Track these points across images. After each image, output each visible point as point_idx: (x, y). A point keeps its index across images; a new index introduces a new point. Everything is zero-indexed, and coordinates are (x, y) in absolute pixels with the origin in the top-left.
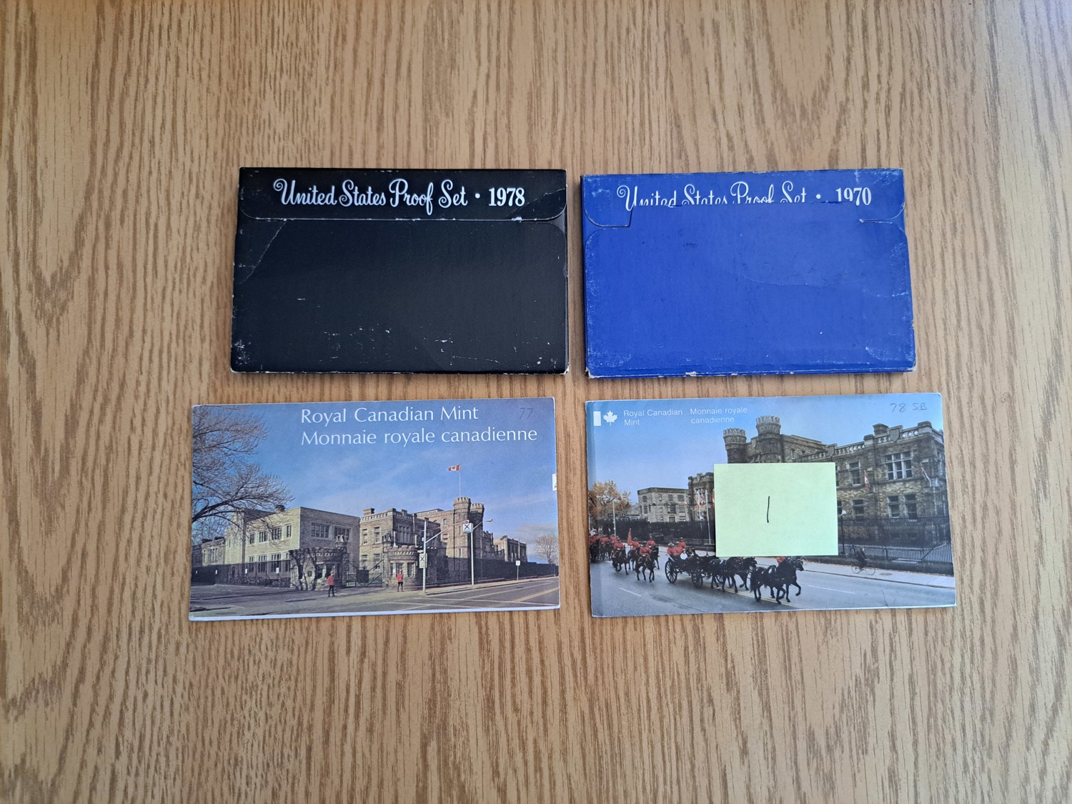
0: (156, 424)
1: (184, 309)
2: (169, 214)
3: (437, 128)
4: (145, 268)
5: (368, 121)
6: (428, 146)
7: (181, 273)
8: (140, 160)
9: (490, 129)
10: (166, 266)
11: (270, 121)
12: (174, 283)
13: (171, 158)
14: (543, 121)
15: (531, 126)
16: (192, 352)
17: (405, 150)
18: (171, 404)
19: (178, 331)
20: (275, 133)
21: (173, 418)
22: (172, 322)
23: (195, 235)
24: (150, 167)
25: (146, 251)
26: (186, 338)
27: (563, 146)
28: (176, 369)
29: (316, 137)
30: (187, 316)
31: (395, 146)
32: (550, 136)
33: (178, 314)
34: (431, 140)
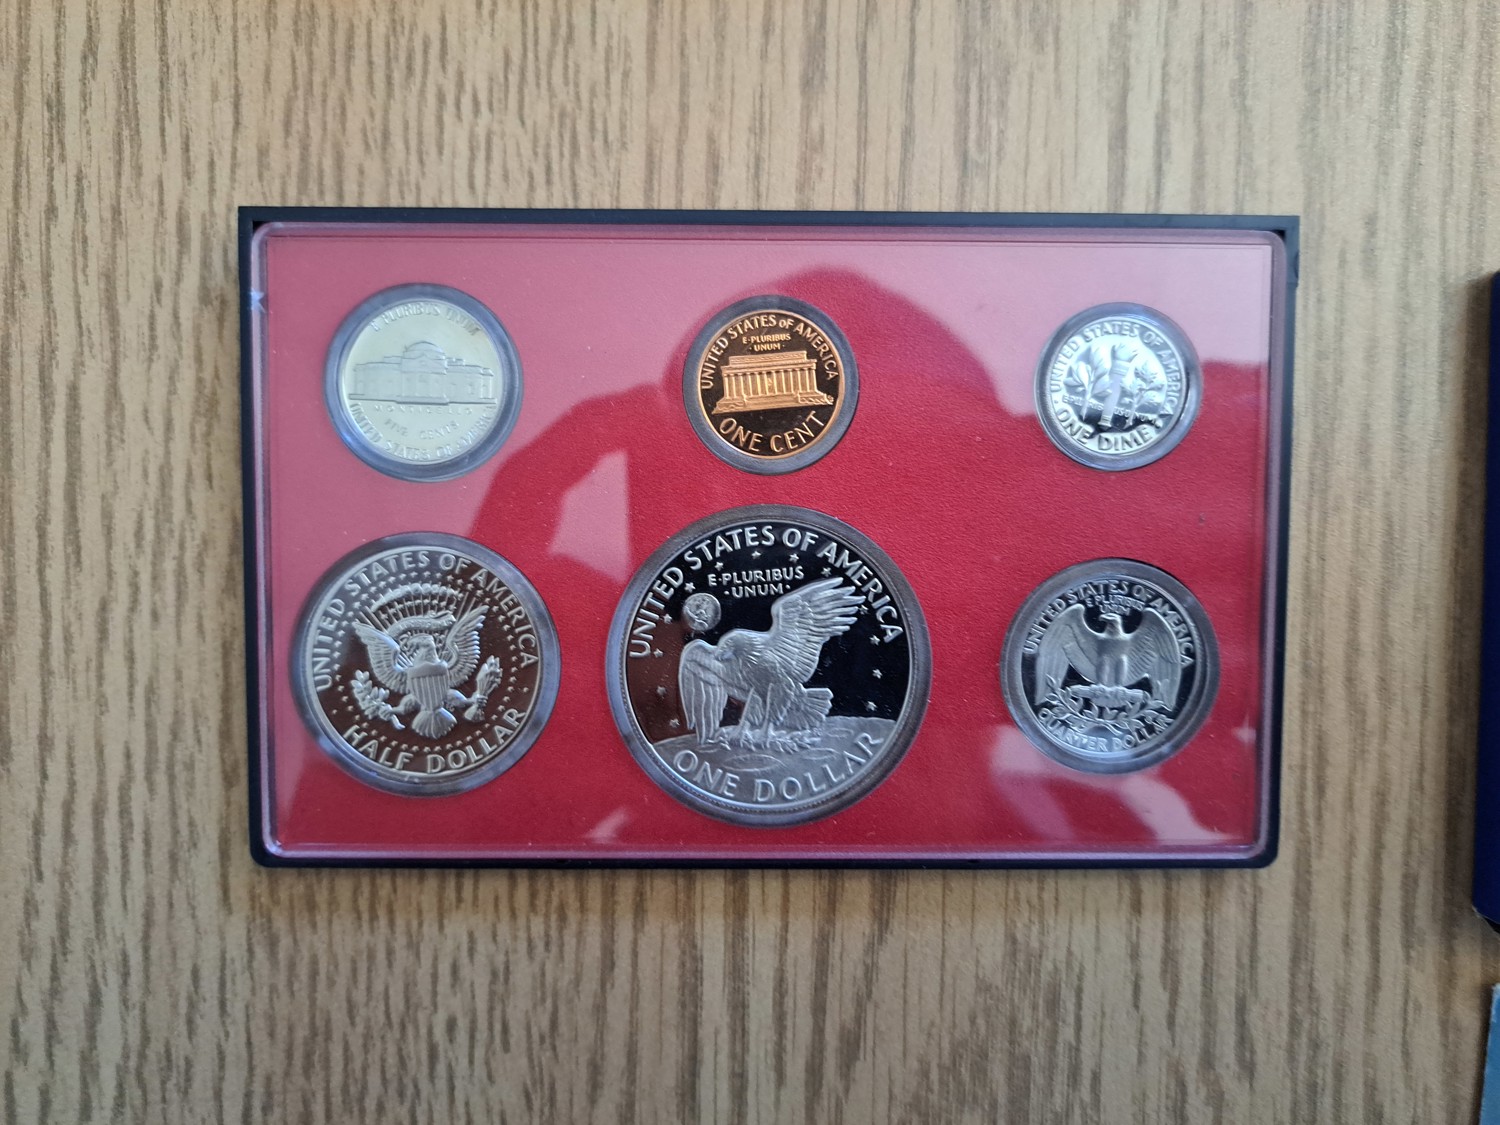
0: (92, 1038)
1: (167, 674)
2: (115, 354)
3: (1004, 84)
4: (42, 535)
5: (774, 52)
6: (972, 145)
7: (158, 555)
8: (17, 166)
9: (1180, 97)
10: (108, 530)
11: (444, 41)
12: (135, 588)
13: (119, 163)
14: (1356, 78)
15: (1314, 92)
16: (197, 818)
17: (895, 156)
18: (136, 978)
19: (151, 745)
20: (460, 85)
21: (144, 1022)
22: (131, 714)
23: (200, 428)
24: (51, 191)
25: (44, 477)
26: (178, 768)
27: (1415, 167)
28: (148, 867)
29: (600, 104)
30: (177, 696)
31: (863, 143)
32: (1375, 130)
33: (151, 691)
34: (982, 125)
